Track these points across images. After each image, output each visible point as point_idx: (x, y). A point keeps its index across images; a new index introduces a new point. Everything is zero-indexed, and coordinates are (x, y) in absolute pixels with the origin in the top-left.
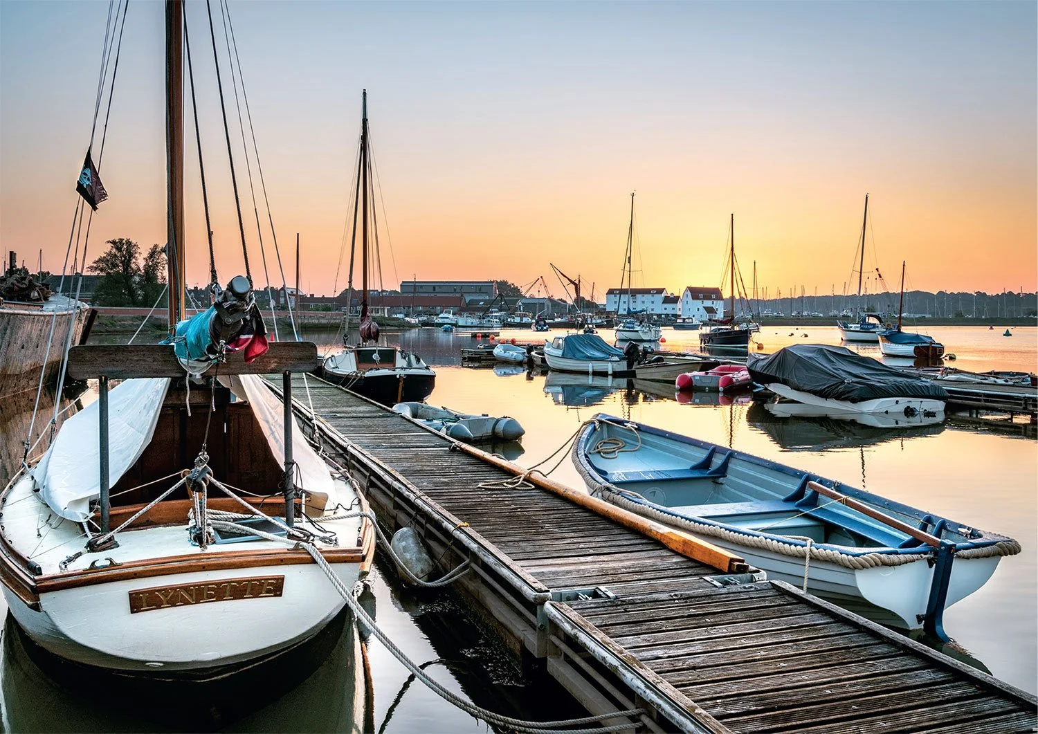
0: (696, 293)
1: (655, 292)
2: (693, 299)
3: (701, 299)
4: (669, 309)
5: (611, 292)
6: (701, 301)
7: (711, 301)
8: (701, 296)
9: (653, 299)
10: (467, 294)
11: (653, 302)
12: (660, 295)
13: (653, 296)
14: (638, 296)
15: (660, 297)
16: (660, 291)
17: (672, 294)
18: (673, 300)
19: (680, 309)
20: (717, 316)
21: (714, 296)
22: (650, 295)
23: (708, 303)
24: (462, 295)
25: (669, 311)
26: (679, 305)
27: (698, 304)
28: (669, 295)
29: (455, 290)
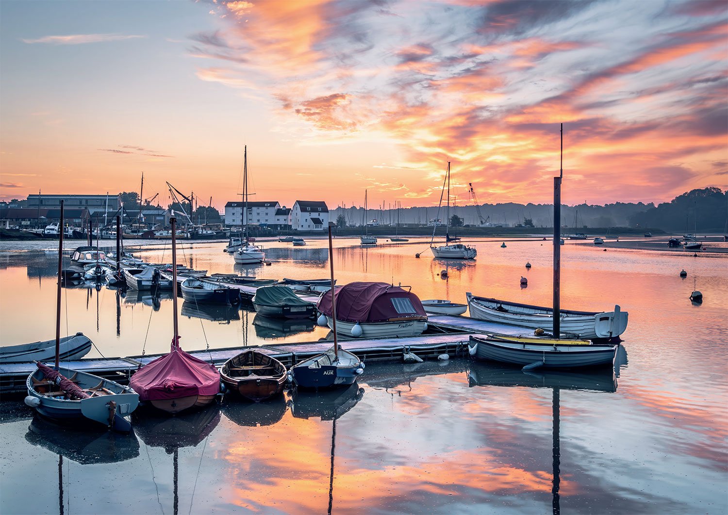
0: (304, 206)
1: (269, 205)
2: (301, 211)
3: (308, 211)
4: (281, 220)
5: (229, 205)
6: (308, 213)
7: (318, 213)
8: (309, 208)
9: (267, 211)
10: (90, 207)
11: (267, 214)
12: (273, 208)
13: (267, 209)
14: (254, 209)
15: (272, 210)
16: (273, 204)
17: (284, 207)
18: (285, 212)
19: (291, 220)
20: (323, 226)
21: (320, 209)
22: (265, 208)
23: (315, 215)
24: (86, 208)
25: (282, 222)
26: (289, 217)
27: (307, 215)
28: (281, 208)
29: (81, 202)
